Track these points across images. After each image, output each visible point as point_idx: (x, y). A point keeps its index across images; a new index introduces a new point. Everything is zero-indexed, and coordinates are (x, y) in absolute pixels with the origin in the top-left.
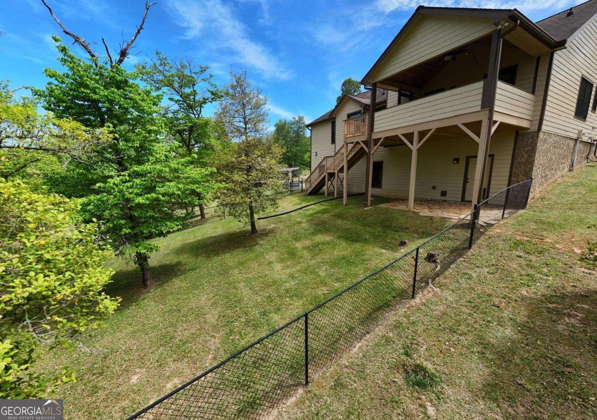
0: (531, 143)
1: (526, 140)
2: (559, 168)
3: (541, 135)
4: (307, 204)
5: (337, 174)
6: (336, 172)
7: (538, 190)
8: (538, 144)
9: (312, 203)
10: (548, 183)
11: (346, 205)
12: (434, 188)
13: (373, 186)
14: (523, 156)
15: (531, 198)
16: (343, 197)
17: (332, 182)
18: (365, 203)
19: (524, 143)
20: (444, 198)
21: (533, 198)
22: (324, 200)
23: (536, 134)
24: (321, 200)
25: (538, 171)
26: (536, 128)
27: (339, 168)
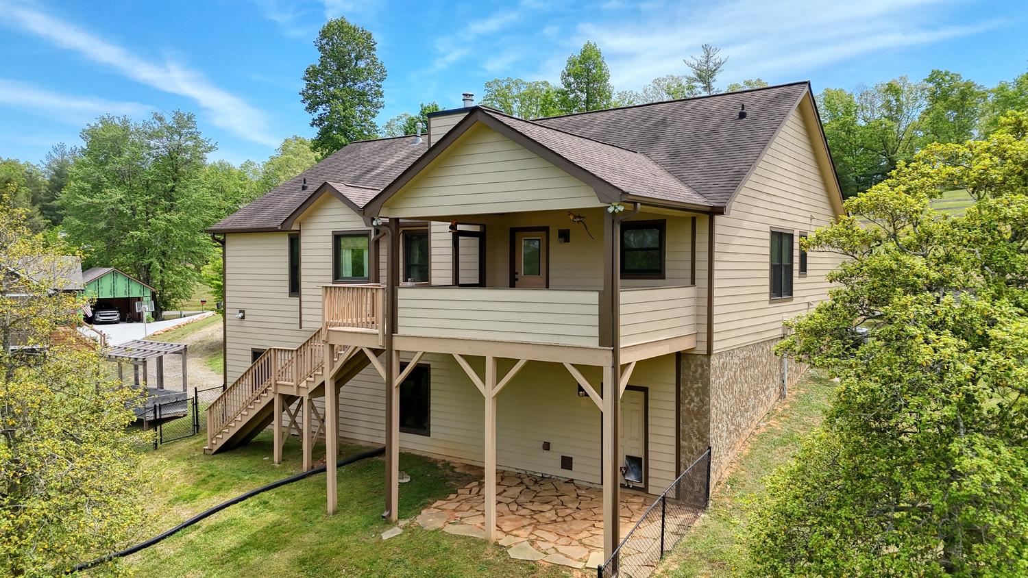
0: (701, 375)
1: (693, 367)
2: (760, 400)
3: (715, 361)
4: (217, 501)
5: (309, 400)
6: (305, 394)
7: (725, 460)
8: (712, 379)
9: (235, 494)
10: (744, 439)
11: (335, 513)
12: (547, 446)
13: (404, 427)
14: (692, 400)
15: (715, 482)
16: (325, 470)
17: (293, 417)
18: (385, 514)
19: (691, 374)
20: (567, 474)
21: (719, 483)
22: (273, 480)
23: (706, 360)
24: (262, 484)
25: (720, 425)
26: (703, 348)
27: (312, 387)
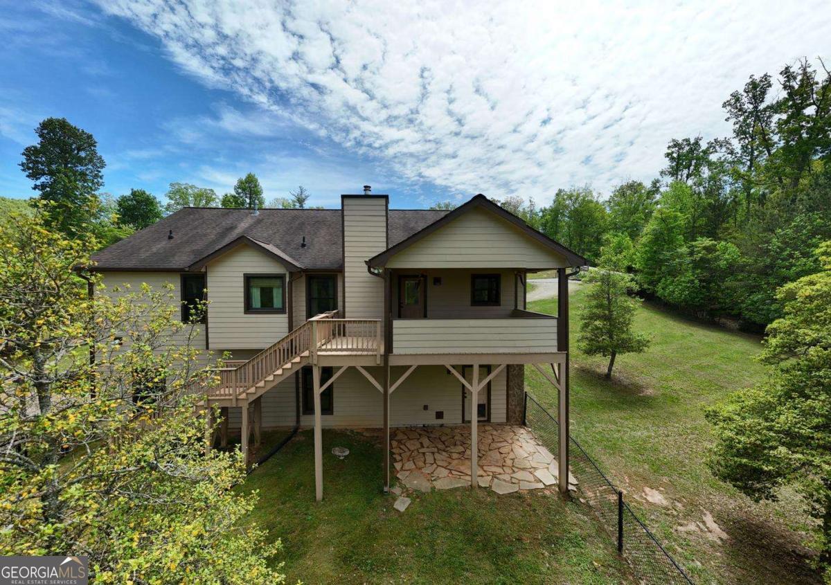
6: (244, 405)
11: (323, 499)
12: (426, 408)
20: (440, 422)
27: (253, 398)
